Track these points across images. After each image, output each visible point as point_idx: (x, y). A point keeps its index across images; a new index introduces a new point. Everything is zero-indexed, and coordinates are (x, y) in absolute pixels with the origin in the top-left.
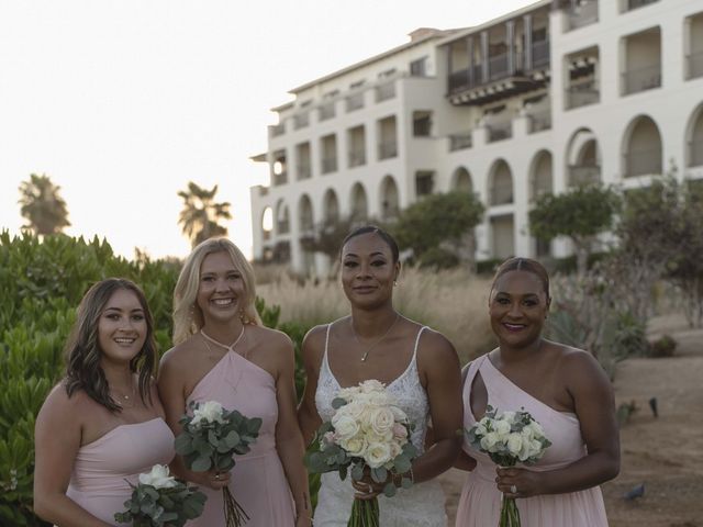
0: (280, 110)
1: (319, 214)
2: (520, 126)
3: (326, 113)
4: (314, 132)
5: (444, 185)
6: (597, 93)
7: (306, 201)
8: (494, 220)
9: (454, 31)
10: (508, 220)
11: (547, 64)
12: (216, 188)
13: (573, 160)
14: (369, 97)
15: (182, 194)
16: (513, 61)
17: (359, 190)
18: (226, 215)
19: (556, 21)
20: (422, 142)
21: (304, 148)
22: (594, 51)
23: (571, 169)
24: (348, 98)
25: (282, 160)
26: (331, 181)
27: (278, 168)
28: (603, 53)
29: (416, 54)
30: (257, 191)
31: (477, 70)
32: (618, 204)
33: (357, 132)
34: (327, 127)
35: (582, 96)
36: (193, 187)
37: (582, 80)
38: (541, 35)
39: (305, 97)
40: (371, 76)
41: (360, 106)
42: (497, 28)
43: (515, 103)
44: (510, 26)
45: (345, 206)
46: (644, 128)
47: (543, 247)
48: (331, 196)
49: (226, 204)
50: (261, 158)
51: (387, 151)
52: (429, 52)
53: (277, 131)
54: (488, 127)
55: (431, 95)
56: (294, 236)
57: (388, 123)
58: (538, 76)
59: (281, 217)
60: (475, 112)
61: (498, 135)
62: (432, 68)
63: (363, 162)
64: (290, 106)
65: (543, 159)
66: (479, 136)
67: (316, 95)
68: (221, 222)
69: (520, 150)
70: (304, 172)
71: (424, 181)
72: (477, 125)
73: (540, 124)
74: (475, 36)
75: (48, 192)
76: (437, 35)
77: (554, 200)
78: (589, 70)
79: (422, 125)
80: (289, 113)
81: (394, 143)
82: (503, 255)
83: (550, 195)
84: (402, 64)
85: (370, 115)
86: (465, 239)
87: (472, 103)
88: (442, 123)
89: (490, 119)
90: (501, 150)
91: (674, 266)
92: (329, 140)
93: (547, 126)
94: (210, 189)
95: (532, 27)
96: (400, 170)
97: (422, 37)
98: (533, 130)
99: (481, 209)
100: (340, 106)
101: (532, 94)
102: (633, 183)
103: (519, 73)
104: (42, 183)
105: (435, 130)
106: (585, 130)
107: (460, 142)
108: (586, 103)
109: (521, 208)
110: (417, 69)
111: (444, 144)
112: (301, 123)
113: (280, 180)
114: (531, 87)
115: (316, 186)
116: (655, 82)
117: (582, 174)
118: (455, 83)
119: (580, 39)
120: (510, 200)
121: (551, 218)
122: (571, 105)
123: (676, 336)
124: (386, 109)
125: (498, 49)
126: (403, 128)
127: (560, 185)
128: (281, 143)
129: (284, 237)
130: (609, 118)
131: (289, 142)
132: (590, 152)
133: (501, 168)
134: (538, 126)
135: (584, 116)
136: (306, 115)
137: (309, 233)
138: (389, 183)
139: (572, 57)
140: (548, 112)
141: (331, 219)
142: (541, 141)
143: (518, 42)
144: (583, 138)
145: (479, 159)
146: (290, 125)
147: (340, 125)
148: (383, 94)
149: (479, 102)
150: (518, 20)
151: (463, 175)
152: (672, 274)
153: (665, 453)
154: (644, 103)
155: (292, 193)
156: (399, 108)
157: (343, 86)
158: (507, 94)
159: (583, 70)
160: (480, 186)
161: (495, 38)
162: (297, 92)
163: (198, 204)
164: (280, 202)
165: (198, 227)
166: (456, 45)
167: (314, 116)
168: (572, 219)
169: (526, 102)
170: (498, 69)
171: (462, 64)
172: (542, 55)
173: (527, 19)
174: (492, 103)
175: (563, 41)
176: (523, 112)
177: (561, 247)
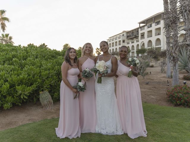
0: (107, 40)
2: (135, 41)
3: (113, 40)
4: (111, 42)
6: (144, 38)
8: (132, 52)
10: (134, 52)
11: (138, 35)
13: (141, 45)
14: (118, 38)
16: (134, 34)
17: (116, 49)
19: (140, 29)
20: (124, 43)
21: (110, 44)
22: (144, 33)
23: (141, 46)
24: (115, 39)
26: (113, 48)
28: (145, 33)
29: (123, 34)
31: (130, 35)
32: (147, 50)
33: (116, 42)
34: (113, 42)
35: (143, 38)
36: (97, 48)
37: (143, 36)
38: (138, 31)
39: (110, 38)
40: (118, 36)
41: (117, 39)
42: (133, 30)
43: (135, 39)
45: (115, 50)
46: (150, 42)
47: (138, 55)
48: (113, 49)
52: (125, 33)
54: (131, 42)
55: (125, 38)
57: (120, 41)
60: (130, 40)
61: (133, 42)
62: (125, 35)
63: (117, 46)
65: (138, 45)
67: (112, 38)
68: (100, 52)
69: (135, 44)
70: (110, 47)
72: (130, 41)
73: (138, 41)
74: (130, 31)
76: (126, 31)
77: (139, 50)
78: (144, 35)
79: (124, 41)
80: (109, 40)
81: (120, 43)
82: (133, 56)
83: (139, 49)
84: (122, 35)
85: (118, 40)
86: (129, 54)
87: (129, 39)
88: (126, 41)
89: (132, 41)
90: (133, 44)
91: (153, 57)
92: (113, 43)
93: (138, 42)
95: (137, 30)
97: (124, 32)
99: (130, 51)
100: (114, 39)
102: (149, 48)
103: (135, 36)
105: (125, 42)
106: (143, 42)
107: (128, 43)
108: (143, 39)
109: (135, 51)
110: (123, 35)
111: (126, 44)
114: (136, 37)
116: (151, 36)
117: (142, 47)
118: (128, 37)
119: (142, 32)
120: (134, 50)
121: (139, 52)
122: (141, 39)
123: (154, 65)
124: (119, 40)
125: (133, 33)
126: (122, 42)
127: (140, 48)
130: (146, 40)
132: (143, 44)
133: (133, 46)
135: (143, 40)
139: (141, 34)
140: (139, 40)
141: (113, 52)
142: (138, 43)
143: (135, 32)
144: (143, 43)
145: (130, 45)
147: (114, 41)
148: (119, 38)
149: (130, 39)
150: (135, 30)
152: (153, 58)
153: (152, 78)
154: (150, 39)
156: (121, 39)
157: (115, 37)
158: (134, 38)
159: (143, 35)
160: (130, 48)
161: (132, 32)
162: (109, 38)
163: (98, 50)
165: (98, 53)
166: (128, 32)
167: (111, 40)
168: (141, 52)
170: (133, 35)
171: (128, 35)
172: (138, 34)
174: (132, 39)
175: (140, 32)
177: (140, 55)
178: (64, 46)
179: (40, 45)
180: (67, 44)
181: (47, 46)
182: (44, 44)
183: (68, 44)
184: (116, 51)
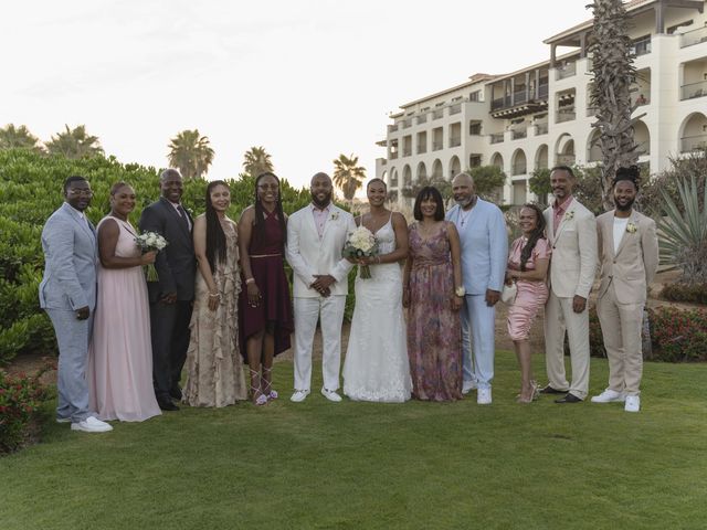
0: (395, 117)
1: (414, 176)
2: (531, 131)
3: (421, 120)
4: (414, 130)
5: (486, 162)
6: (574, 114)
7: (408, 168)
8: (513, 183)
9: (496, 77)
10: (524, 183)
11: (547, 97)
12: (356, 159)
13: (560, 152)
14: (446, 111)
15: (336, 162)
16: (528, 94)
17: (438, 163)
18: (362, 175)
19: (552, 73)
20: (475, 138)
21: (408, 138)
22: (573, 91)
23: (558, 156)
24: (434, 112)
25: (395, 145)
26: (422, 158)
27: (393, 149)
28: (578, 92)
29: (474, 89)
30: (380, 162)
31: (508, 99)
33: (438, 131)
34: (422, 128)
35: (567, 115)
36: (343, 158)
37: (567, 107)
38: (545, 80)
39: (410, 110)
40: (448, 100)
41: (441, 117)
42: (520, 76)
43: (529, 118)
44: (527, 75)
45: (429, 172)
47: (543, 199)
48: (422, 166)
49: (361, 168)
50: (382, 144)
51: (455, 143)
52: (481, 87)
53: (393, 129)
54: (513, 131)
55: (482, 112)
56: (399, 188)
57: (456, 126)
58: (542, 104)
59: (393, 177)
60: (506, 122)
61: (519, 135)
62: (482, 97)
63: (441, 148)
64: (402, 115)
65: (544, 149)
66: (508, 135)
67: (416, 109)
68: (359, 178)
69: (530, 145)
70: (407, 152)
71: (475, 160)
72: (507, 129)
73: (542, 130)
74: (508, 80)
75: (262, 158)
76: (487, 78)
78: (571, 101)
79: (475, 128)
80: (401, 119)
81: (459, 138)
82: (519, 202)
83: (545, 169)
84: (466, 94)
85: (446, 122)
87: (504, 117)
88: (488, 126)
89: (514, 126)
90: (520, 144)
92: (423, 135)
93: (546, 132)
94: (353, 159)
95: (540, 75)
96: (462, 153)
97: (478, 79)
98: (538, 133)
99: (504, 176)
100: (430, 116)
101: (539, 113)
102: (592, 165)
103: (531, 101)
104: (259, 153)
105: (482, 132)
106: (568, 134)
107: (497, 138)
108: (568, 120)
110: (474, 97)
111: (488, 139)
112: (407, 125)
113: (394, 156)
114: (538, 109)
115: (414, 160)
117: (564, 158)
118: (495, 105)
119: (565, 84)
120: (524, 172)
122: (559, 121)
124: (455, 119)
125: (520, 88)
126: (465, 130)
127: (551, 163)
128: (395, 135)
129: (394, 189)
131: (400, 135)
132: (570, 146)
133: (520, 154)
134: (542, 131)
135: (566, 126)
136: (410, 120)
137: (407, 187)
138: (455, 160)
139: (560, 93)
140: (547, 124)
141: (421, 178)
142: (542, 139)
143: (532, 84)
144: (566, 139)
145: (507, 148)
146: (400, 126)
147: (429, 126)
148: (454, 110)
149: (508, 117)
150: (532, 72)
151: (498, 157)
155: (400, 164)
156: (462, 118)
157: (432, 105)
158: (525, 113)
159: (567, 101)
160: (507, 163)
161: (518, 81)
162: (405, 107)
163: (346, 168)
164: (393, 168)
165: (344, 180)
166: (496, 84)
167: (414, 121)
169: (535, 117)
170: (520, 98)
171: (499, 95)
172: (544, 93)
173: (537, 71)
174: (516, 117)
175: (556, 85)
176: (533, 123)
178: (175, 142)
179: (63, 137)
180: (193, 131)
181: (93, 139)
182: (80, 132)
183: (196, 134)
184: (435, 176)
